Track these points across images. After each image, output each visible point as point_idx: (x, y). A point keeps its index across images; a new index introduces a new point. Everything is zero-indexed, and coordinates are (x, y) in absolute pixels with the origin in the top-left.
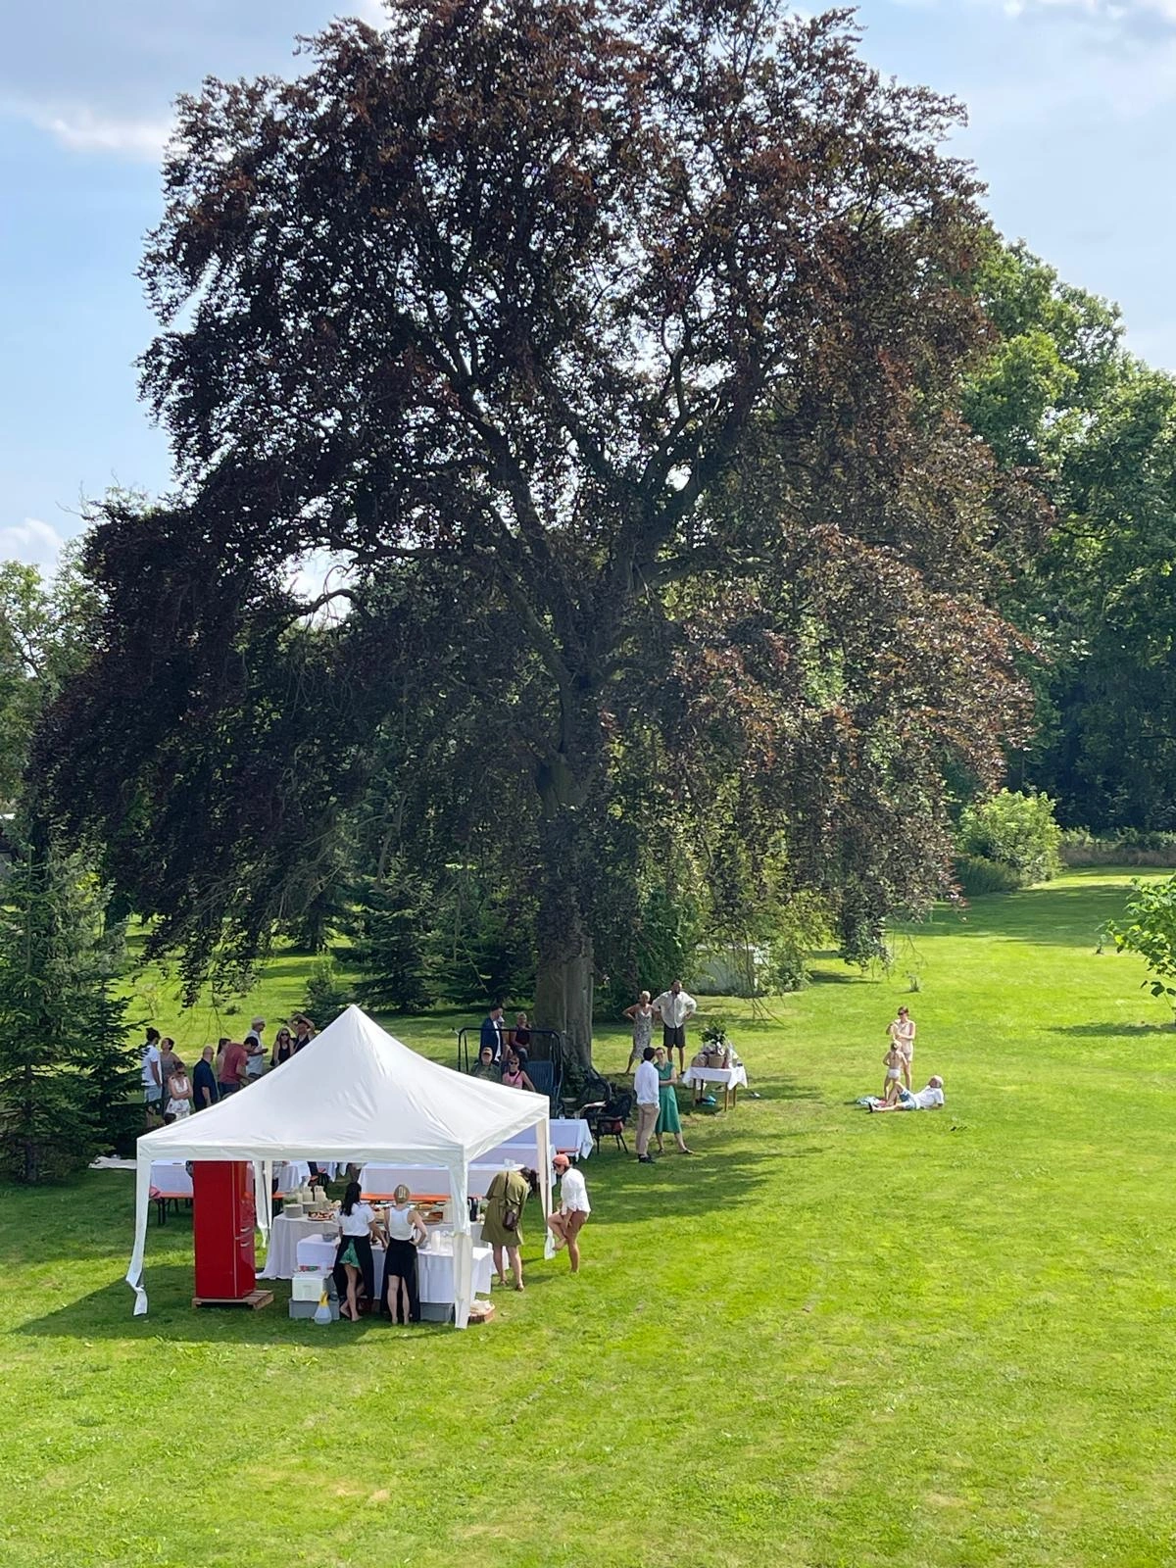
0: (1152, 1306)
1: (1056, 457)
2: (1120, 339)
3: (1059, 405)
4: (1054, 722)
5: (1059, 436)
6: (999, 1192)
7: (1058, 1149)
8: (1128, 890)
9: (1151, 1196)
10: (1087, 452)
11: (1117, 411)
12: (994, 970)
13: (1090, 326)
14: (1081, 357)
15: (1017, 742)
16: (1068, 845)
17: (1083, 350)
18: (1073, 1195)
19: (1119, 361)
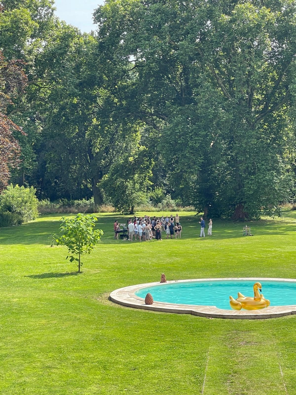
0: (65, 379)
1: (31, 57)
2: (54, 12)
3: (32, 37)
4: (34, 159)
5: (33, 49)
6: (9, 340)
7: (33, 322)
8: (60, 222)
9: (67, 337)
10: (44, 56)
11: (54, 40)
12: (12, 255)
13: (43, 6)
14: (40, 18)
15: (14, 166)
16: (42, 206)
17: (41, 16)
18: (37, 339)
19: (54, 21)
